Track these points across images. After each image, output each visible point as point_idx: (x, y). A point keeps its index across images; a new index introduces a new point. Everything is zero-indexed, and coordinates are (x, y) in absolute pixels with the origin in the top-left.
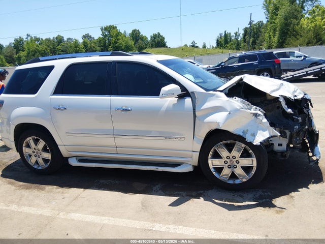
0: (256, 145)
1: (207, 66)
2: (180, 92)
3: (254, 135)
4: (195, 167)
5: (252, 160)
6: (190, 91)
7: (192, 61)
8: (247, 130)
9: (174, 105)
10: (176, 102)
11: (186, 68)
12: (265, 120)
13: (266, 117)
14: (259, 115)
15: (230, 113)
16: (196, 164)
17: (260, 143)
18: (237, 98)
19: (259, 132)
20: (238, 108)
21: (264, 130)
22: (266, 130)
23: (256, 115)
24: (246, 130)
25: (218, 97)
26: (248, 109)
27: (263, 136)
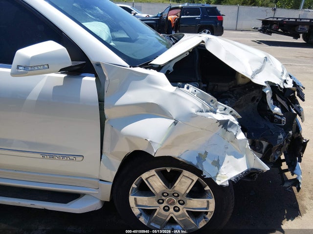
0: (221, 186)
1: (146, 15)
2: (69, 63)
3: (218, 164)
4: (105, 203)
5: (208, 202)
6: (93, 59)
7: (129, 7)
8: (206, 153)
9: (56, 88)
10: (61, 83)
11: (91, 8)
12: (241, 136)
13: (244, 130)
14: (232, 124)
15: (175, 123)
16: (108, 199)
17: (230, 181)
18: (192, 88)
19: (228, 158)
20: (194, 111)
21: (237, 156)
22: (242, 156)
23: (225, 124)
24: (203, 152)
25: (152, 82)
26: (211, 111)
27: (236, 167)
